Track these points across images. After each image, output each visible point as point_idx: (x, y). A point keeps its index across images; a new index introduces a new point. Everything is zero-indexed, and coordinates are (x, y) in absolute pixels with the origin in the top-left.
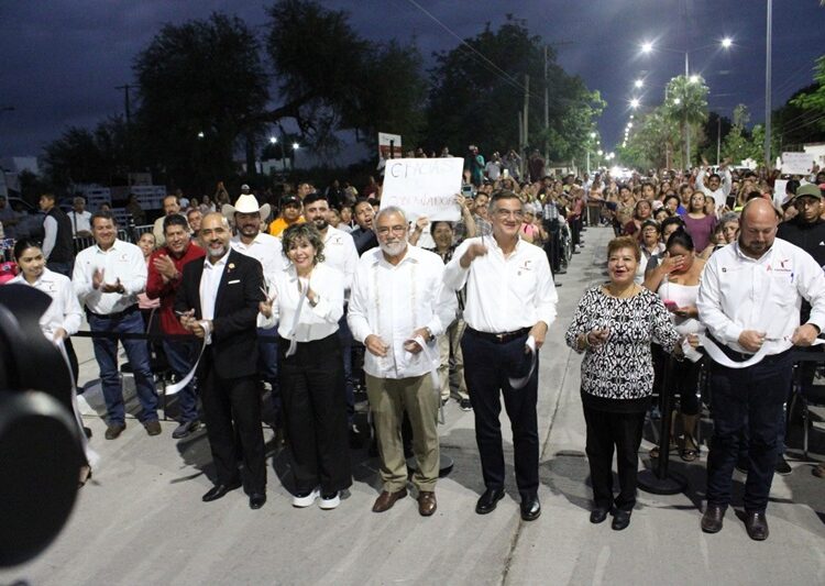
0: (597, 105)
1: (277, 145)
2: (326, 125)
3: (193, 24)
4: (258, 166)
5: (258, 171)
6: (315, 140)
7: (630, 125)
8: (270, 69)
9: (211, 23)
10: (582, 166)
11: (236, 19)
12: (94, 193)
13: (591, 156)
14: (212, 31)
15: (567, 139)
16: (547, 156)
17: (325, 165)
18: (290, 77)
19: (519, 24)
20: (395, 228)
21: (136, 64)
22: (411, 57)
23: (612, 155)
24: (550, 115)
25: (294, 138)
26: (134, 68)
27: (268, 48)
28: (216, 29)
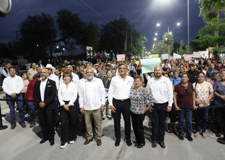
0: (145, 40)
1: (58, 49)
2: (72, 44)
3: (36, 16)
4: (53, 54)
5: (53, 56)
6: (69, 48)
7: (154, 45)
8: (57, 29)
9: (41, 16)
10: (141, 56)
11: (48, 15)
12: (7, 61)
13: (144, 53)
14: (42, 18)
15: (137, 49)
16: (132, 53)
17: (72, 55)
18: (63, 31)
19: (124, 17)
20: (91, 72)
21: (20, 26)
22: (96, 26)
23: (150, 53)
24: (132, 42)
25: (63, 47)
26: (19, 27)
27: (57, 23)
28: (43, 17)
